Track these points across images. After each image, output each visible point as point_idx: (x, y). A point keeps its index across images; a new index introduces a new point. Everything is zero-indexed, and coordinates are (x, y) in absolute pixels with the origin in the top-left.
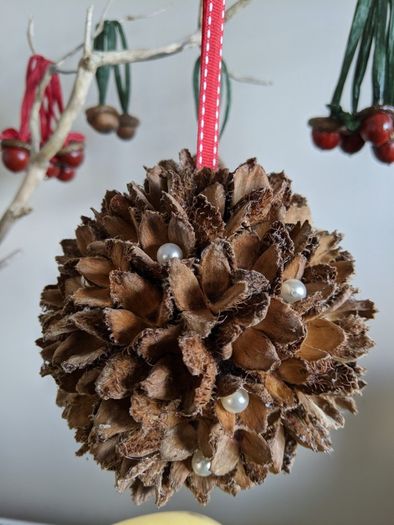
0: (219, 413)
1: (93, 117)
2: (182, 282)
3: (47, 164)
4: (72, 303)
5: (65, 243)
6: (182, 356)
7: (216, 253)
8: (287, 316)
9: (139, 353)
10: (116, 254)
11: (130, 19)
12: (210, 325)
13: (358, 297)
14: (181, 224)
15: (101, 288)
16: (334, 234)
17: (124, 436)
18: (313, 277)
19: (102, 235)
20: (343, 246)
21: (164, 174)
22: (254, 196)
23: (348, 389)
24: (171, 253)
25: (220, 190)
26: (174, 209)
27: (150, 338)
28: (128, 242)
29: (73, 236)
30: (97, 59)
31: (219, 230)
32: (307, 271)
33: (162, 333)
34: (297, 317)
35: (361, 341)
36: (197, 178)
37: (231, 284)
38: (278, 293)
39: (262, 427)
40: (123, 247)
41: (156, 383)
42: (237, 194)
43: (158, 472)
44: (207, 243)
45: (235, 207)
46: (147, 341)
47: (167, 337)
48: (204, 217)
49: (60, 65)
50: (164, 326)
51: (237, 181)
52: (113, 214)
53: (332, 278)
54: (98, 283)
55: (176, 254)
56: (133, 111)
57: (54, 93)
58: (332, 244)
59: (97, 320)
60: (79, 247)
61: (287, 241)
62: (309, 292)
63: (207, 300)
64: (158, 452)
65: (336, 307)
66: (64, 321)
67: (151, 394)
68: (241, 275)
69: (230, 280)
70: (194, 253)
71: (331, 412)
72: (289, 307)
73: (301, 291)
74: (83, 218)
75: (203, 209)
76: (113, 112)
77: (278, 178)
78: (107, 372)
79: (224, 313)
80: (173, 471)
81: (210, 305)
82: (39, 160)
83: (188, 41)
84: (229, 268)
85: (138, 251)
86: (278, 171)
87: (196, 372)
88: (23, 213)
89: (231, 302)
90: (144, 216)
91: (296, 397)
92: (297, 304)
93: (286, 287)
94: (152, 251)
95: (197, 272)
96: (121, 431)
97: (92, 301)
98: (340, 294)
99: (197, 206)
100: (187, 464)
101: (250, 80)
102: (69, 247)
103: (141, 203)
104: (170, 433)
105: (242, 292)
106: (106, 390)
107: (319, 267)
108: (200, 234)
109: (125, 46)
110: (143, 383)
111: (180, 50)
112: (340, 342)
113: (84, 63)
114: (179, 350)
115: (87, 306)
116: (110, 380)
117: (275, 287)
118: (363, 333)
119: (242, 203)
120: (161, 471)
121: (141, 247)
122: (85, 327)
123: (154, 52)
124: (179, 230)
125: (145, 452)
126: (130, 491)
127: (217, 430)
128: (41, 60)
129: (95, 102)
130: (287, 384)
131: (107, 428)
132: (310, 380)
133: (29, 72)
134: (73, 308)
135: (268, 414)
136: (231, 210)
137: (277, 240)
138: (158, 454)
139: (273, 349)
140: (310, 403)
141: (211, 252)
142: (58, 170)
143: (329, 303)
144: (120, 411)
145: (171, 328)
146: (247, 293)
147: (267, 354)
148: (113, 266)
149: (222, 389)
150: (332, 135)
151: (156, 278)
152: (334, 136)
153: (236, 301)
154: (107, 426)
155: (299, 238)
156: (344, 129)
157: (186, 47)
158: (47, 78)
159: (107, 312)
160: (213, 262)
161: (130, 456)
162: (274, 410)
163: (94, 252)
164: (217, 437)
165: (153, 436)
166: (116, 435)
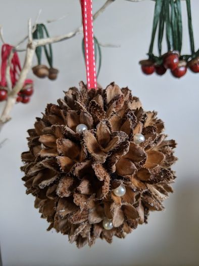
0: (115, 198)
1: (36, 71)
2: (89, 140)
3: (16, 96)
4: (39, 157)
5: (29, 131)
6: (94, 172)
7: (103, 126)
8: (138, 150)
9: (74, 174)
10: (57, 132)
12: (105, 157)
13: (168, 139)
14: (85, 114)
15: (52, 148)
16: (153, 112)
17: (71, 214)
18: (146, 132)
19: (49, 125)
20: (158, 117)
21: (74, 93)
22: (116, 99)
23: (169, 179)
24: (82, 128)
25: (100, 98)
26: (81, 108)
27: (79, 167)
28: (62, 125)
30: (36, 43)
31: (103, 115)
32: (144, 129)
33: (84, 164)
34: (142, 149)
36: (89, 94)
37: (111, 139)
38: (133, 140)
39: (133, 201)
40: (60, 128)
41: (84, 187)
42: (109, 99)
43: (88, 230)
44: (98, 122)
45: (108, 105)
46: (78, 168)
47: (86, 165)
48: (96, 110)
49: (18, 48)
50: (84, 161)
51: (108, 93)
52: (53, 114)
53: (155, 131)
54: (50, 146)
55: (84, 128)
56: (55, 66)
57: (16, 62)
58: (153, 117)
59: (54, 162)
60: (37, 132)
61: (134, 117)
62: (146, 138)
63: (101, 147)
64: (87, 220)
65: (158, 144)
66: (38, 164)
67: (82, 192)
68: (115, 134)
69: (111, 137)
70: (93, 127)
71: (162, 192)
72: (138, 146)
73: (142, 138)
74: (37, 118)
75: (95, 107)
76: (46, 68)
77: (125, 90)
78: (60, 185)
79: (110, 152)
80: (95, 229)
81: (103, 149)
82: (12, 94)
83: (78, 31)
84: (110, 132)
85: (68, 129)
86: (125, 87)
87: (102, 179)
88: (7, 120)
89: (113, 146)
90: (68, 113)
91: (146, 186)
92: (142, 144)
93: (135, 138)
94: (74, 128)
95: (95, 135)
96: (69, 212)
97: (49, 155)
98: (160, 138)
99: (92, 105)
100: (100, 225)
101: (109, 46)
102: (32, 133)
103: (65, 108)
104: (92, 210)
105: (117, 141)
106: (62, 193)
107: (149, 127)
108: (95, 118)
109: (48, 36)
110: (78, 188)
111: (74, 35)
112: (162, 159)
113: (29, 46)
114: (93, 170)
115: (47, 157)
116: (63, 188)
117: (131, 138)
118: (172, 154)
119: (111, 102)
120: (89, 230)
121: (68, 126)
122: (48, 166)
123: (62, 37)
124: (85, 117)
125: (81, 221)
127: (113, 205)
128: (8, 46)
129: (36, 64)
130: (142, 181)
132: (152, 177)
133: (3, 53)
134: (40, 159)
135: (135, 195)
136: (107, 106)
137: (129, 117)
138: (88, 221)
139: (134, 165)
140: (152, 188)
141: (101, 125)
142: (21, 98)
143: (155, 142)
144: (69, 202)
145: (88, 162)
146: (119, 141)
147: (131, 167)
148: (56, 138)
149: (114, 186)
150: (151, 67)
151: (78, 140)
152: (152, 68)
153: (115, 146)
154: (63, 211)
155: (139, 115)
156: (156, 64)
157: (77, 34)
158: (12, 55)
159: (57, 157)
160: (102, 130)
161: (76, 223)
162: (137, 193)
163: (45, 133)
164: (114, 209)
165: (84, 213)
166: (68, 215)
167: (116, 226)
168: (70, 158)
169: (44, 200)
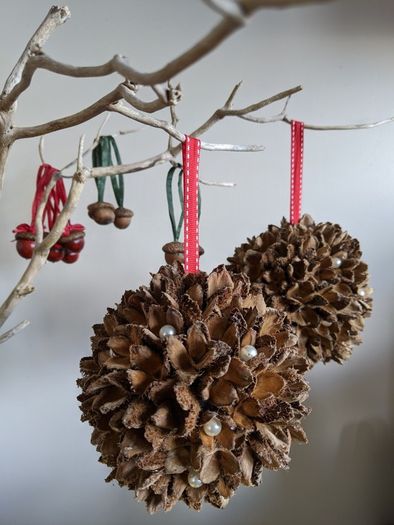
0: (205, 439)
1: (93, 211)
2: (175, 348)
4: (105, 368)
5: (96, 327)
6: (176, 397)
7: (196, 331)
8: (243, 369)
9: (149, 398)
10: (133, 334)
11: (121, 133)
12: (193, 378)
14: (174, 313)
15: (123, 357)
17: (141, 455)
18: (262, 343)
19: (123, 321)
21: (163, 279)
22: (220, 293)
23: (287, 418)
24: (168, 332)
25: (199, 289)
26: (170, 303)
27: (157, 387)
28: (140, 326)
29: (102, 322)
31: (198, 315)
32: (257, 340)
33: (163, 384)
34: (250, 371)
35: (299, 387)
36: (184, 280)
37: (207, 351)
38: (237, 355)
39: (231, 445)
40: (137, 329)
41: (160, 417)
42: (210, 290)
43: (164, 484)
44: (191, 324)
45: (209, 299)
46: (154, 390)
47: (166, 387)
48: (188, 308)
49: (64, 173)
50: (164, 380)
51: (210, 282)
52: (130, 307)
53: (273, 344)
54: (121, 353)
55: (171, 333)
57: (60, 194)
58: (275, 321)
59: (123, 378)
60: (106, 329)
61: (242, 321)
62: (258, 353)
63: (193, 362)
65: (280, 363)
66: (101, 379)
67: (158, 424)
68: (212, 344)
69: (207, 348)
70: (182, 331)
71: (280, 436)
72: (244, 364)
73: (254, 353)
74: (109, 309)
75: (187, 303)
76: (110, 208)
78: (129, 411)
79: (203, 369)
80: (174, 484)
81: (194, 365)
84: (205, 340)
85: (147, 332)
87: (186, 408)
88: (27, 292)
89: (206, 362)
90: (150, 308)
91: (254, 425)
92: (250, 362)
93: (242, 351)
94: (156, 331)
95: (185, 343)
96: (138, 452)
97: (118, 366)
98: (280, 354)
99: (183, 301)
100: (184, 477)
102: (99, 330)
103: (148, 300)
104: (172, 454)
105: (212, 355)
106: (129, 422)
107: (265, 337)
108: (186, 319)
110: (152, 417)
112: (281, 386)
114: (174, 393)
115: (115, 369)
116: (131, 417)
117: (234, 352)
118: (298, 380)
119: (213, 296)
120: (166, 485)
121: (149, 328)
122: (115, 383)
124: (172, 316)
125: (154, 467)
126: (145, 504)
127: (202, 449)
128: (49, 168)
130: (249, 417)
131: (129, 450)
132: (262, 412)
133: (39, 178)
134: (106, 371)
135: (235, 437)
136: (206, 302)
137: (235, 321)
138: (163, 468)
139: (235, 392)
140: (265, 431)
141: (194, 329)
143: (274, 360)
144: (139, 437)
145: (169, 381)
146: (215, 355)
147: (231, 395)
148: (131, 342)
149: (203, 419)
151: (159, 348)
153: (209, 361)
154: (130, 448)
155: (251, 318)
158: (53, 183)
159: (129, 372)
160: (195, 336)
161: (145, 468)
162: (240, 435)
163: (117, 334)
164: (203, 455)
165: (160, 455)
166: (136, 456)
167: (206, 481)
168: (147, 373)
169: (106, 433)
